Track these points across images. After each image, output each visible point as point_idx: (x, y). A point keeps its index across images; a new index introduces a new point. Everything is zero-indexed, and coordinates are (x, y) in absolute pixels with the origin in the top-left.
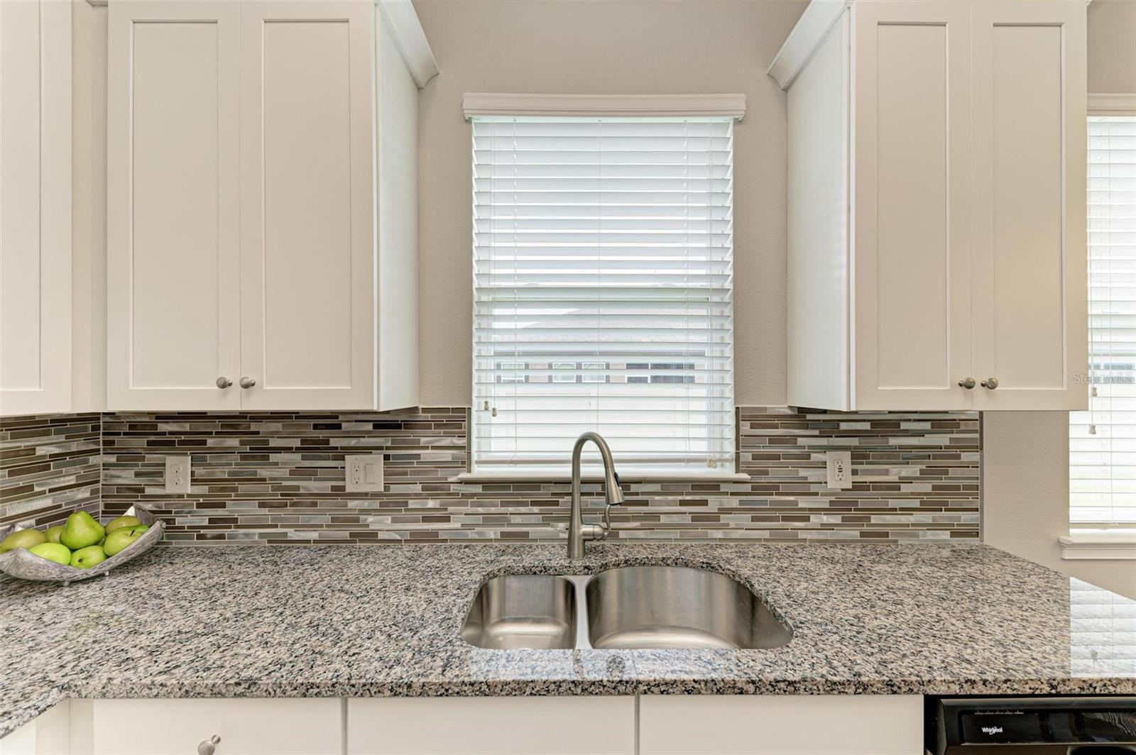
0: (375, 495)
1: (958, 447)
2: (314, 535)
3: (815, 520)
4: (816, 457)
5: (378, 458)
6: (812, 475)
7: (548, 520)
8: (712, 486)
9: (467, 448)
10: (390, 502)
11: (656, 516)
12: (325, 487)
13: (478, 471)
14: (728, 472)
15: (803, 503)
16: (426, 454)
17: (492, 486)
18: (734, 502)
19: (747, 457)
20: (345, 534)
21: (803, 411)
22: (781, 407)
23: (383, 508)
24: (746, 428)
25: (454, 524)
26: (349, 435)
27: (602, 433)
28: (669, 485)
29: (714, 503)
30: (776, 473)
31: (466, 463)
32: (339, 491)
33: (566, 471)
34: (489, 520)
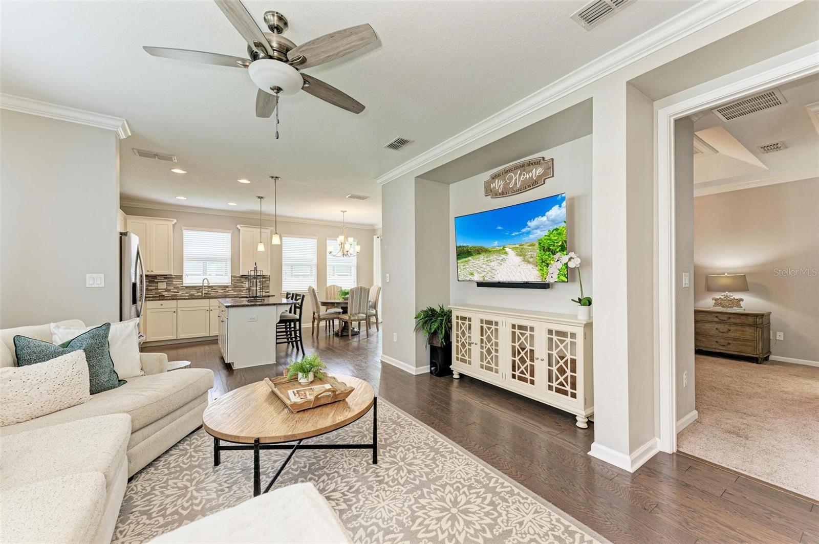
0: (164, 289)
1: (265, 281)
2: (152, 296)
3: (244, 291)
4: (244, 282)
5: (165, 283)
6: (243, 285)
7: (198, 292)
8: (227, 287)
9: (182, 282)
10: (167, 290)
11: (217, 291)
12: (154, 288)
13: (184, 285)
14: (230, 284)
15: (242, 289)
16: (174, 283)
17: (187, 287)
18: (230, 289)
19: (233, 282)
20: (158, 295)
21: (242, 276)
22: (238, 275)
23: (166, 291)
24: (233, 278)
25: (180, 293)
26: (158, 279)
27: (208, 279)
28: (220, 287)
29: (227, 289)
30: (238, 284)
31: (182, 284)
32: (157, 289)
33: (202, 285)
34: (187, 293)
